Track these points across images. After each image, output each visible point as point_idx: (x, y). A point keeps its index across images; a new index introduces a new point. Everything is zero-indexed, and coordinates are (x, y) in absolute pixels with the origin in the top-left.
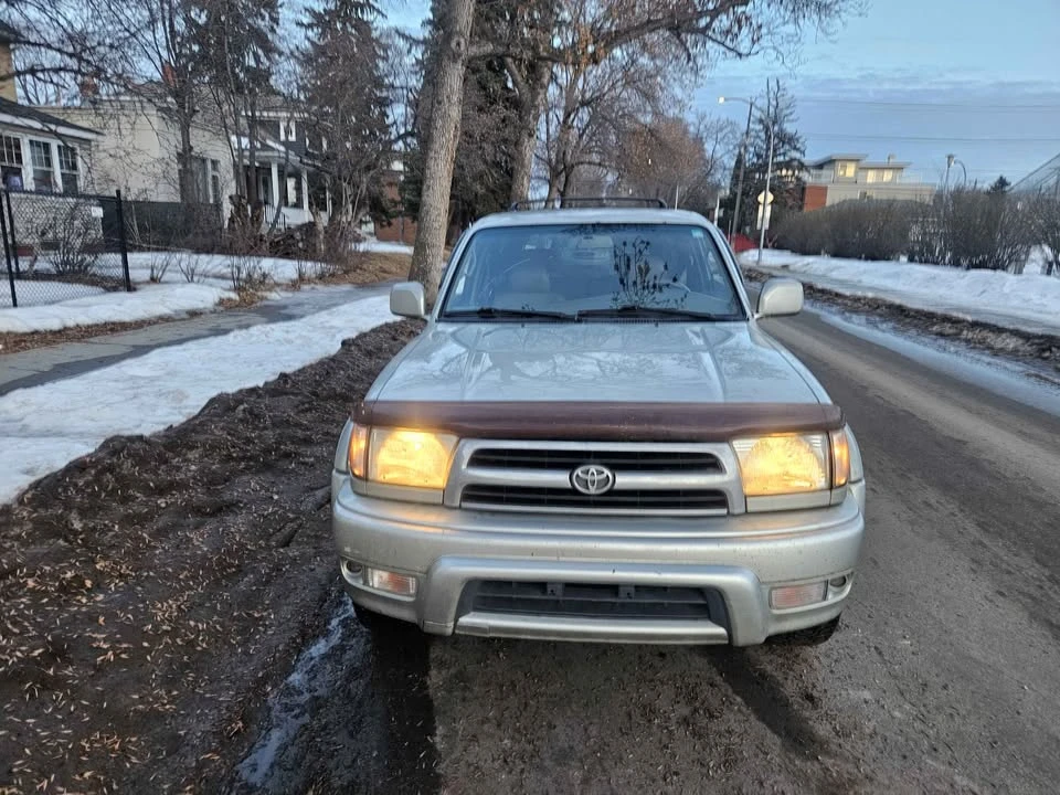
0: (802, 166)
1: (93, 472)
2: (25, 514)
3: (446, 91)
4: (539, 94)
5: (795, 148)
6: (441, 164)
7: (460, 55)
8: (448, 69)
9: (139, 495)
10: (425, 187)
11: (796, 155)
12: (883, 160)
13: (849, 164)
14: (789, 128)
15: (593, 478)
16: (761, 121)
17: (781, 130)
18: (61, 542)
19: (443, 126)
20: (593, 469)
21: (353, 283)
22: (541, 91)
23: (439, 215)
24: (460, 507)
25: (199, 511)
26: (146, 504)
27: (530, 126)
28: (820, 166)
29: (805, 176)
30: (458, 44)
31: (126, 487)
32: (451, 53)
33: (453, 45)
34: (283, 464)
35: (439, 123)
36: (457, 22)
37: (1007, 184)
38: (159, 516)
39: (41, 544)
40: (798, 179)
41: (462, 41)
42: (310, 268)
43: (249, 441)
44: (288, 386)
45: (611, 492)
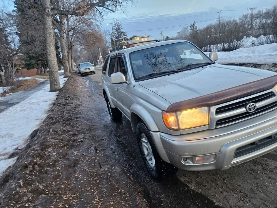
0: (128, 39)
1: (31, 166)
2: (25, 190)
3: (48, 26)
4: (62, 26)
5: (125, 35)
6: (52, 47)
7: (50, 14)
8: (47, 19)
9: (49, 169)
10: (48, 55)
11: (125, 37)
12: (144, 36)
13: (137, 37)
14: (122, 30)
15: (252, 107)
16: (115, 29)
17: (121, 31)
18: (43, 195)
19: (49, 36)
20: (251, 104)
21: (22, 90)
22: (63, 26)
23: (55, 62)
24: (216, 128)
25: (71, 167)
26: (53, 171)
27: (62, 36)
28: (131, 39)
29: (129, 42)
30: (48, 11)
31: (43, 168)
32: (46, 14)
33: (47, 11)
34: (75, 144)
35: (48, 35)
36: (46, 4)
37: (169, 38)
38: (61, 173)
39: (38, 199)
40: (127, 42)
41: (49, 10)
42: (7, 88)
43: (62, 140)
44: (54, 120)
45: (257, 109)
